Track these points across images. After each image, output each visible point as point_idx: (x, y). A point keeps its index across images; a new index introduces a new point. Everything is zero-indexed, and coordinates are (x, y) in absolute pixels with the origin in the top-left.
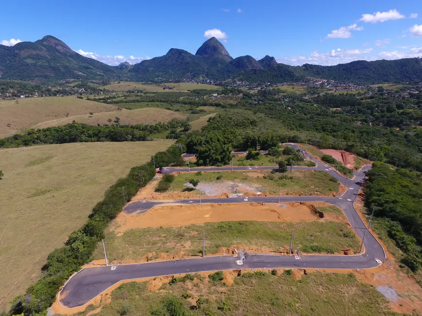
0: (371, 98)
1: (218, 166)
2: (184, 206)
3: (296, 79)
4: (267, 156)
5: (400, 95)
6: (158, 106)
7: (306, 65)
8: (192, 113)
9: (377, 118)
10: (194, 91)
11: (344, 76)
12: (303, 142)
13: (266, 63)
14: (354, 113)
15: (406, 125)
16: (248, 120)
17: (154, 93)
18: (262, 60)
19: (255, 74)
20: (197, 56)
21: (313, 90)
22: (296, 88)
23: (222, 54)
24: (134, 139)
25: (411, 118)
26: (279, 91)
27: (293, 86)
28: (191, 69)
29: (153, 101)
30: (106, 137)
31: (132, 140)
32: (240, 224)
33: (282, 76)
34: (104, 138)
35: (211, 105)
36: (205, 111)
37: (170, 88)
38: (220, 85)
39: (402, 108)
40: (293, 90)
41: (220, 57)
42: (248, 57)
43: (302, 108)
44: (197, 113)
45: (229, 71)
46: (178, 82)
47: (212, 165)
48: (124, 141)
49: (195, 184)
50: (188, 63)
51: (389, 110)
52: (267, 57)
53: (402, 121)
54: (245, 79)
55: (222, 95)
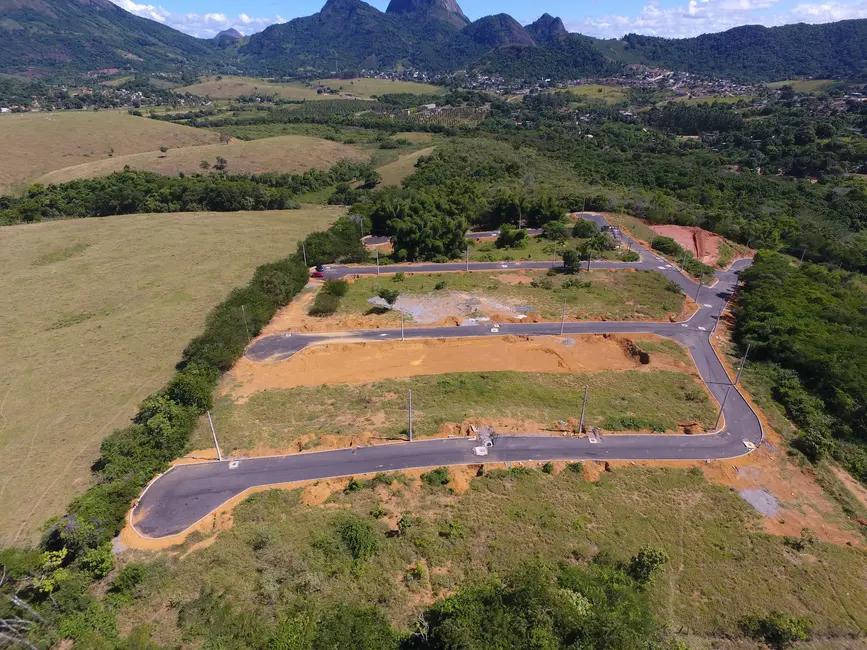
0: (766, 112)
1: (438, 262)
2: (370, 344)
3: (607, 71)
4: (539, 241)
5: (827, 107)
6: (307, 132)
7: (631, 39)
8: (383, 147)
9: (773, 158)
10: (386, 98)
11: (712, 64)
12: (615, 211)
14: (726, 146)
15: (833, 171)
16: (502, 162)
17: (298, 103)
18: (535, 26)
19: (518, 57)
20: (390, 14)
21: (642, 95)
22: (606, 89)
23: (445, 10)
24: (260, 205)
25: (844, 157)
26: (570, 98)
27: (601, 87)
28: (377, 46)
29: (297, 121)
30: (200, 201)
31: (255, 208)
32: (483, 377)
33: (576, 63)
34: (194, 204)
35: (424, 129)
36: (409, 144)
37: (332, 92)
38: (441, 84)
39: (829, 135)
40: (601, 95)
41: (442, 18)
42: (504, 19)
43: (617, 136)
44: (391, 148)
45: (462, 52)
46: (351, 76)
47: (427, 259)
48: (239, 209)
49: (391, 300)
50: (369, 32)
51: (801, 140)
52: (545, 17)
53: (825, 163)
54: (497, 71)
55: (446, 107)
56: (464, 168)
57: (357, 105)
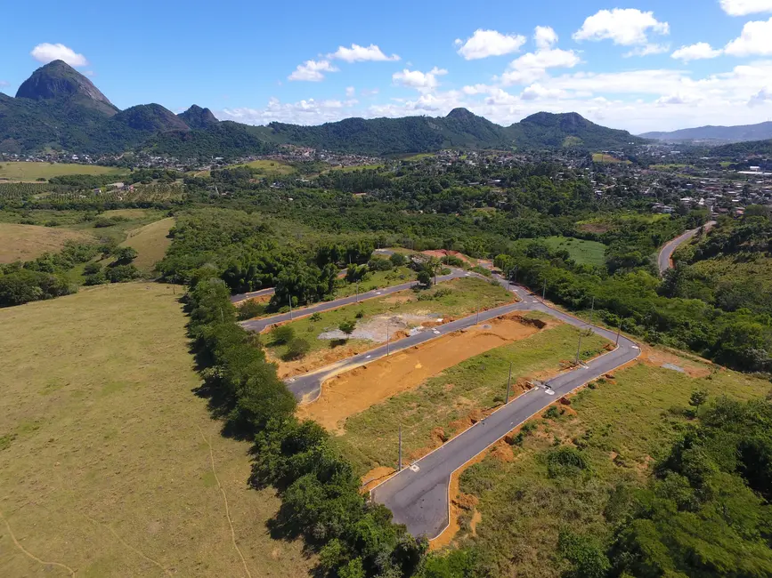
0: (399, 174)
1: (328, 300)
2: (371, 364)
3: (264, 150)
5: (434, 169)
7: (273, 125)
8: (98, 226)
9: (425, 203)
10: (62, 180)
13: (195, 120)
14: (390, 199)
15: (465, 208)
19: (184, 140)
20: (23, 99)
21: (307, 167)
22: (276, 163)
24: (51, 291)
25: (465, 199)
26: (252, 172)
27: (271, 162)
28: (14, 129)
31: (42, 298)
33: (237, 145)
35: (130, 206)
36: (126, 220)
38: (111, 166)
40: (275, 168)
42: (155, 108)
44: (110, 225)
45: (119, 136)
47: (315, 301)
48: (28, 301)
49: (347, 329)
51: (435, 191)
52: (195, 107)
53: (458, 203)
54: (165, 152)
55: (136, 185)
56: (219, 234)
57: (26, 190)
